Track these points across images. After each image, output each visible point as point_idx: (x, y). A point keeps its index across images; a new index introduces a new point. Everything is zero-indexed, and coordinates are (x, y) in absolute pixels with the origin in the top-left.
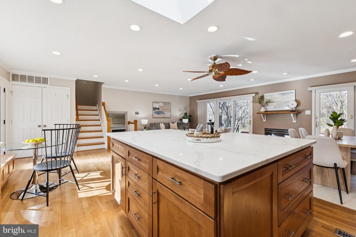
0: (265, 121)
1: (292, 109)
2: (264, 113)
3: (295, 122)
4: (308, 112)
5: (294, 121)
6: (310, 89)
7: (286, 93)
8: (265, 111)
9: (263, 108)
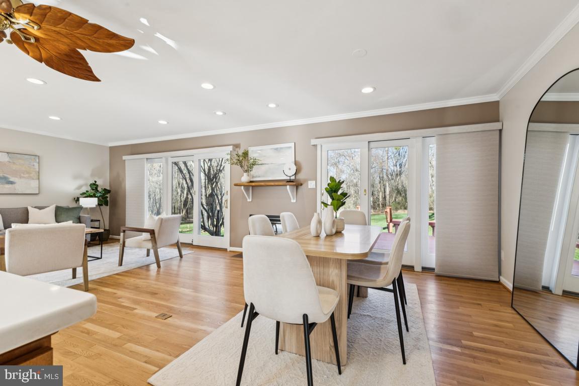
0: (250, 200)
1: (289, 178)
2: (248, 184)
3: (295, 201)
4: (311, 184)
5: (293, 201)
6: (314, 142)
7: (281, 148)
8: (249, 181)
9: (245, 174)
